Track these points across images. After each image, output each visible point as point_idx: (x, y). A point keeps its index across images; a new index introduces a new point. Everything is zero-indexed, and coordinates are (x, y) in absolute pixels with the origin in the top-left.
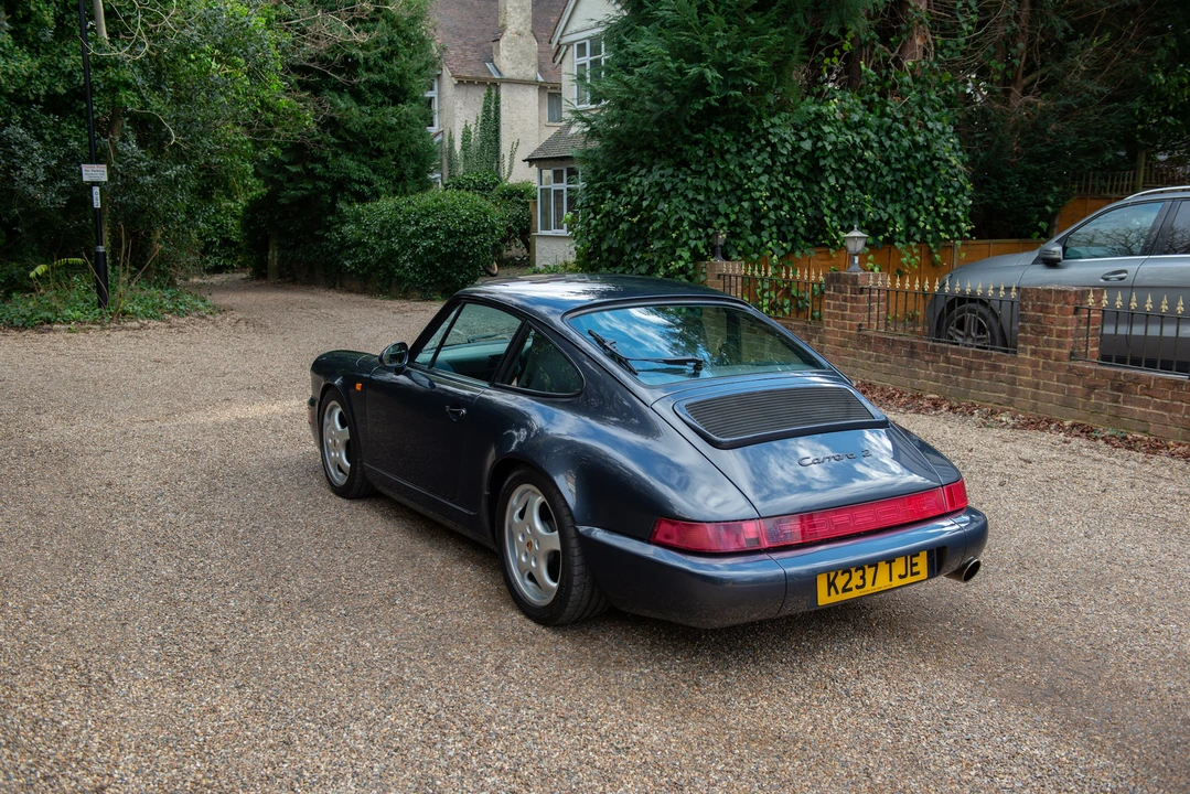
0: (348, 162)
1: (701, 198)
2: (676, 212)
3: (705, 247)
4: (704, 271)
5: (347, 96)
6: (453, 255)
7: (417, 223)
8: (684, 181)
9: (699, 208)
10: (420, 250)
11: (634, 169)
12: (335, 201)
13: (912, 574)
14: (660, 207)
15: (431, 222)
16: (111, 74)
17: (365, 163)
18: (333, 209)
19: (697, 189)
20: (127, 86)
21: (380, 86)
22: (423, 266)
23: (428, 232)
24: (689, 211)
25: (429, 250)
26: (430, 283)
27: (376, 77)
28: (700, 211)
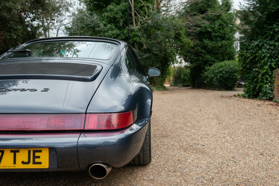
0: (208, 56)
1: (272, 48)
2: (263, 54)
3: (275, 65)
4: (274, 73)
5: (207, 40)
6: (228, 78)
7: (218, 70)
8: (266, 43)
9: (272, 51)
10: (218, 77)
11: (252, 41)
12: (204, 66)
13: (34, 163)
14: (259, 52)
15: (221, 69)
16: (133, 33)
17: (213, 57)
18: (204, 69)
19: (271, 45)
20: (137, 36)
21: (218, 36)
22: (219, 81)
23: (220, 72)
24: (268, 53)
25: (220, 77)
26: (221, 86)
27: (217, 34)
28: (272, 53)
